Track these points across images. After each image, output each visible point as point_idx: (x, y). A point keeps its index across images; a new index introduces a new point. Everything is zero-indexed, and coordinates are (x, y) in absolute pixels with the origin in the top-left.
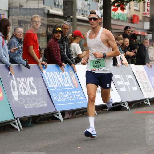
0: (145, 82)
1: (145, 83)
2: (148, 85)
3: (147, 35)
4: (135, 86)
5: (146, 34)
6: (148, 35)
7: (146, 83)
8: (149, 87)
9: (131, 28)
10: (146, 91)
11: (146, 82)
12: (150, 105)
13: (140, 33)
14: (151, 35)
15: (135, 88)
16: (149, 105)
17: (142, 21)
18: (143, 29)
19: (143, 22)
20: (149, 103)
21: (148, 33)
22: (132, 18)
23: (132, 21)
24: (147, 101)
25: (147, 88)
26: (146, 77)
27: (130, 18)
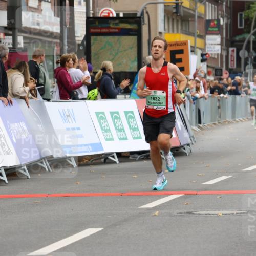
2: (3, 141)
3: (4, 39)
5: (2, 36)
6: (6, 37)
8: (4, 146)
12: (7, 181)
14: (11, 37)
16: (4, 181)
20: (4, 178)
21: (6, 34)
25: (2, 148)
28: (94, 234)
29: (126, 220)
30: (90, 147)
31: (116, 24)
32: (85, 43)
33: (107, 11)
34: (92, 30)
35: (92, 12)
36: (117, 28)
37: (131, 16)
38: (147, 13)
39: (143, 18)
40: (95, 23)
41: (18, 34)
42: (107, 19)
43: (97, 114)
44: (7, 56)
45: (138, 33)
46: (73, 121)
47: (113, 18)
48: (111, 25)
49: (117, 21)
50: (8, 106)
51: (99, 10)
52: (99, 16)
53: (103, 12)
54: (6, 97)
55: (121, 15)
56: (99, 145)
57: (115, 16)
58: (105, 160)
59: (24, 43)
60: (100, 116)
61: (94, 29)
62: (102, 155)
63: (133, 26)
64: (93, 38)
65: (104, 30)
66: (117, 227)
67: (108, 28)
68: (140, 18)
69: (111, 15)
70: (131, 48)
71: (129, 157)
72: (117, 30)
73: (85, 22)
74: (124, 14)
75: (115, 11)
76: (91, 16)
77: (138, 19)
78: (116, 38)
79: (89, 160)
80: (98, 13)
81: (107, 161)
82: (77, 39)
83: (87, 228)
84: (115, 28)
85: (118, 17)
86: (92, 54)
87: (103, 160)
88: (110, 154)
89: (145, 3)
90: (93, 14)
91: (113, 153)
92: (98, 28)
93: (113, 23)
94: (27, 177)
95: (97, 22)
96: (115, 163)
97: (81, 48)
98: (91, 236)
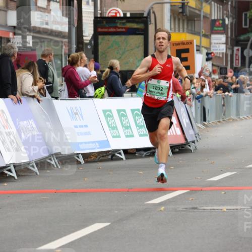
0: (6, 133)
1: (7, 135)
2: (12, 138)
5: (11, 35)
7: (9, 134)
8: (14, 143)
10: (9, 150)
11: (9, 132)
12: (16, 178)
16: (14, 177)
17: (3, 9)
18: (6, 26)
19: (6, 11)
20: (14, 174)
24: (10, 171)
25: (11, 145)
26: (9, 122)
28: (101, 229)
29: (132, 215)
30: (97, 144)
31: (124, 23)
32: (93, 42)
33: (115, 11)
34: (100, 30)
35: (99, 12)
36: (125, 28)
37: (138, 16)
38: (154, 13)
39: (150, 18)
40: (103, 23)
42: (114, 19)
43: (104, 111)
44: (16, 55)
45: (145, 33)
46: (81, 119)
47: (120, 18)
48: (118, 25)
49: (124, 21)
51: (107, 10)
52: (107, 16)
53: (110, 12)
54: (15, 95)
55: (128, 15)
56: (107, 143)
57: (122, 15)
58: (112, 157)
60: (107, 114)
61: (102, 28)
62: (109, 151)
63: (140, 26)
64: (100, 37)
65: (112, 30)
66: (124, 222)
67: (116, 27)
68: (146, 17)
69: (118, 15)
70: (138, 47)
71: (135, 154)
72: (124, 30)
73: (92, 22)
74: (131, 14)
75: (122, 11)
76: (99, 16)
77: (145, 19)
78: (123, 37)
79: (96, 157)
80: (106, 13)
81: (114, 158)
82: (84, 38)
83: (94, 223)
84: (122, 28)
85: (125, 17)
86: (100, 53)
87: (110, 157)
88: (117, 151)
89: (152, 4)
90: (101, 14)
91: (119, 150)
92: (106, 28)
93: (121, 23)
94: (36, 173)
95: (105, 22)
96: (122, 159)
97: (89, 47)
98: (99, 231)
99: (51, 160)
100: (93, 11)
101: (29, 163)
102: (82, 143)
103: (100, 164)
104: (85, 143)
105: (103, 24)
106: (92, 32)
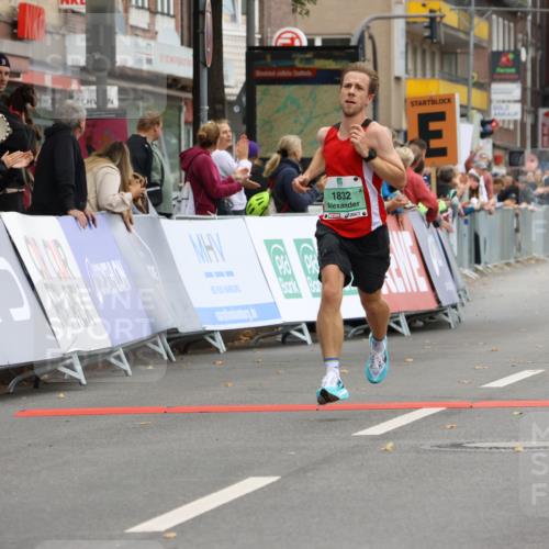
0: (63, 286)
3: (80, 91)
4: (21, 304)
5: (74, 86)
6: (83, 88)
7: (69, 289)
9: (11, 60)
11: (69, 286)
12: (84, 381)
13: (48, 82)
14: (94, 88)
15: (23, 312)
16: (79, 381)
18: (64, 66)
19: (64, 35)
20: (79, 374)
21: (83, 82)
22: (16, 19)
23: (15, 31)
24: (71, 367)
26: (69, 264)
27: (5, 18)
28: (262, 488)
29: (327, 460)
30: (253, 311)
31: (308, 60)
32: (244, 99)
33: (290, 35)
34: (258, 74)
35: (258, 36)
36: (311, 70)
37: (338, 44)
38: (371, 37)
39: (363, 49)
40: (265, 59)
41: (109, 81)
42: (288, 51)
43: (269, 243)
44: (83, 124)
46: (220, 258)
47: (301, 49)
48: (298, 64)
49: (309, 55)
50: (88, 227)
51: (274, 32)
52: (273, 44)
53: (280, 37)
54: (82, 208)
55: (318, 43)
56: (272, 308)
57: (305, 43)
58: (284, 338)
59: (120, 100)
60: (275, 248)
61: (263, 70)
62: (277, 326)
64: (260, 89)
65: (283, 74)
66: (309, 474)
67: (292, 68)
68: (356, 48)
69: (297, 43)
70: (338, 110)
72: (309, 74)
73: (244, 58)
74: (324, 41)
75: (306, 35)
76: (257, 44)
77: (353, 51)
78: (308, 88)
79: (251, 338)
80: (272, 38)
81: (288, 340)
82: (227, 91)
83: (247, 477)
84: (305, 70)
85: (311, 47)
86: (259, 122)
87: (279, 338)
88: (295, 325)
89: (367, 19)
90: (261, 40)
91: (299, 324)
92: (271, 69)
93: (302, 59)
94: (126, 372)
95: (269, 57)
96: (305, 343)
97: (236, 109)
98: (255, 492)
99: (156, 343)
100: (245, 34)
101: (111, 352)
102: (220, 309)
103: (259, 354)
104: (228, 309)
105: (266, 62)
106: (243, 78)
